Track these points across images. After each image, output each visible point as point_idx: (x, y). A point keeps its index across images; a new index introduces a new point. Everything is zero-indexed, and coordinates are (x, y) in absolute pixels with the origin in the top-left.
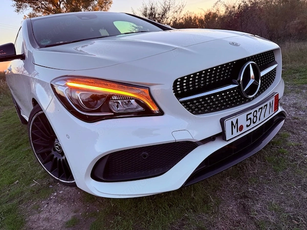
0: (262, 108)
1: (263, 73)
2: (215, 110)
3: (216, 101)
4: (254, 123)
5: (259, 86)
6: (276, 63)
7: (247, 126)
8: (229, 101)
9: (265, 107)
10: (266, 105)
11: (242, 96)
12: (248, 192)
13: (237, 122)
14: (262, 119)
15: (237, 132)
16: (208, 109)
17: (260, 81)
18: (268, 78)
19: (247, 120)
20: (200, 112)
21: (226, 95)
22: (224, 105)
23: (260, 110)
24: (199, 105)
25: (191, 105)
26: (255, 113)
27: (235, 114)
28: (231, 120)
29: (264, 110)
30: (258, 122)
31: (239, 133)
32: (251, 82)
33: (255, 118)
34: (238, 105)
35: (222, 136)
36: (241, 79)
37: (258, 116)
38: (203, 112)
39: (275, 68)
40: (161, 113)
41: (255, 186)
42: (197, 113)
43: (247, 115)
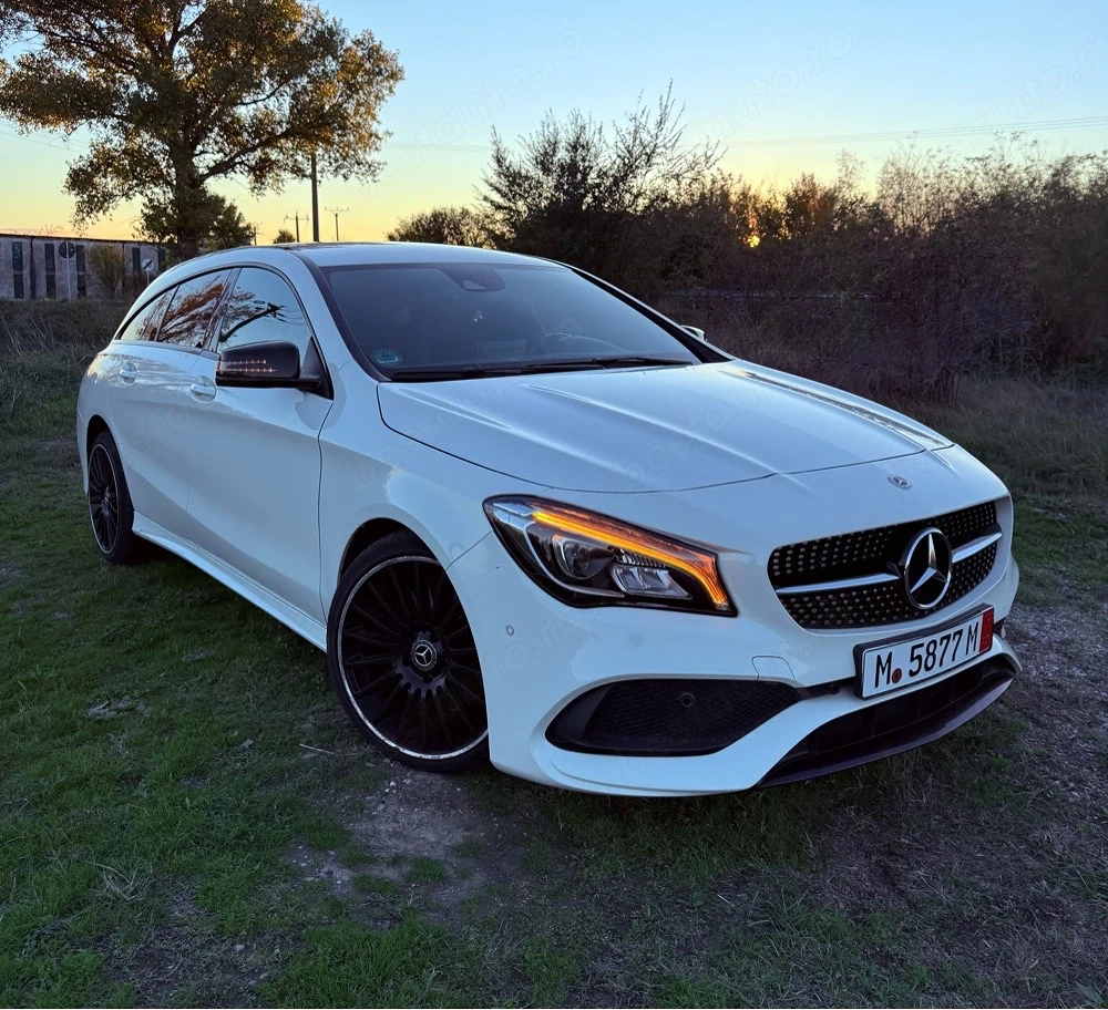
0: (948, 637)
1: (958, 556)
2: (845, 625)
3: (849, 604)
4: (927, 669)
5: (947, 585)
6: (998, 530)
7: (912, 674)
8: (876, 608)
9: (957, 637)
10: (960, 632)
11: (906, 603)
12: (900, 845)
13: (889, 660)
14: (948, 664)
15: (888, 682)
16: (830, 619)
17: (949, 575)
18: (973, 568)
19: (912, 659)
20: (814, 622)
21: (871, 594)
22: (865, 618)
23: (945, 642)
24: (813, 607)
25: (797, 606)
26: (932, 645)
27: (887, 642)
28: (878, 652)
29: (952, 644)
30: (937, 670)
31: (892, 686)
32: (930, 573)
33: (931, 658)
34: (896, 622)
35: (853, 686)
36: (908, 563)
37: (938, 654)
38: (821, 625)
39: (996, 543)
40: (732, 612)
41: (917, 835)
42: (806, 625)
43: (914, 648)
